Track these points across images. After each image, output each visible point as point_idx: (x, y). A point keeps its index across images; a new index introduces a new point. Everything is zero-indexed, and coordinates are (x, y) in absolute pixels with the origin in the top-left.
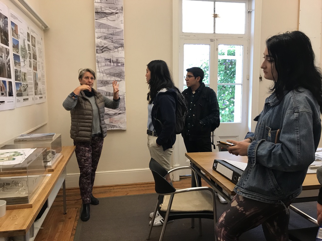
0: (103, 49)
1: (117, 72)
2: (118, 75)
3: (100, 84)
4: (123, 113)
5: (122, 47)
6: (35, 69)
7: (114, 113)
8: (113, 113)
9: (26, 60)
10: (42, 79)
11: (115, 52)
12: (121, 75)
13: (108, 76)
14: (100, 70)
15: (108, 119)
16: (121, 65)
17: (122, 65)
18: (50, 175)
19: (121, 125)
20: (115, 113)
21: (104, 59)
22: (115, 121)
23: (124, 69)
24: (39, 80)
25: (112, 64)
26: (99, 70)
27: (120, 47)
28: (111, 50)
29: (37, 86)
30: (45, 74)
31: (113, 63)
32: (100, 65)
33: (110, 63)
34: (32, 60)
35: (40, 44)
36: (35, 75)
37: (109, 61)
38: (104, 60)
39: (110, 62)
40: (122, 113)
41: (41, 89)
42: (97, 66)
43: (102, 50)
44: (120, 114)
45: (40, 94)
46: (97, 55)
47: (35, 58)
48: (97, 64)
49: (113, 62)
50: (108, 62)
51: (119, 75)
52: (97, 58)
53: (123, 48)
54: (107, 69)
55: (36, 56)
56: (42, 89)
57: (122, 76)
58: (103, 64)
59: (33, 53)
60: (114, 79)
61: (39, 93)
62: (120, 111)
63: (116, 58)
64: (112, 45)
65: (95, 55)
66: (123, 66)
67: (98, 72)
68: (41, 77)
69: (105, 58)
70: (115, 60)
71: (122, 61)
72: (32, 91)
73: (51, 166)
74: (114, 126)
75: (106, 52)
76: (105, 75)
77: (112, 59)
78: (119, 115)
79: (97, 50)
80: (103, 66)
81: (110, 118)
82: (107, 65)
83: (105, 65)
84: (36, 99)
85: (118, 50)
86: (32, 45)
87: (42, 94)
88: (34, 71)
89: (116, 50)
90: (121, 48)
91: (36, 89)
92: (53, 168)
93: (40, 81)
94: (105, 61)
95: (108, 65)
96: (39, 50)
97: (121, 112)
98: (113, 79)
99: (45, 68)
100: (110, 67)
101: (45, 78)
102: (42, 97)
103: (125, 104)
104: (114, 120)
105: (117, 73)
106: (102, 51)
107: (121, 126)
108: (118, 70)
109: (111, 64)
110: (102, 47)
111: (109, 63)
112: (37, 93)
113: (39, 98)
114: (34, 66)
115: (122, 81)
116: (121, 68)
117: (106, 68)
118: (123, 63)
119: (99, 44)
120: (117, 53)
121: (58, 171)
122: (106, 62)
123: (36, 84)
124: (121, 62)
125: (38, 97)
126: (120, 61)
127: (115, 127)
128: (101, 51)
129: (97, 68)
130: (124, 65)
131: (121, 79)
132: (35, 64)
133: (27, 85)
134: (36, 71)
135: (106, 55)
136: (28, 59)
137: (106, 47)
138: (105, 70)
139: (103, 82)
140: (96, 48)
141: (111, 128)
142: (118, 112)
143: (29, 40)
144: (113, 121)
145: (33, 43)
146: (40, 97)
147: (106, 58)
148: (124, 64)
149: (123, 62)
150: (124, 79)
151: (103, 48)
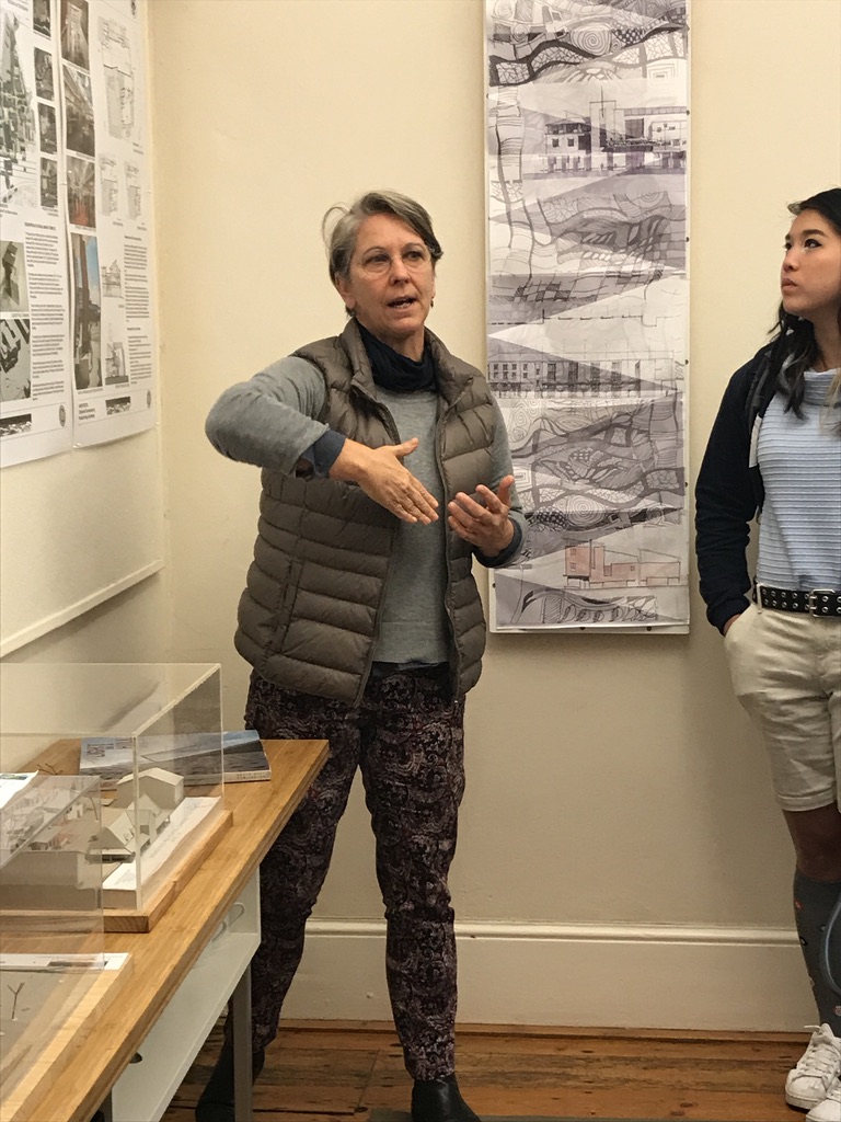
0: (535, 53)
1: (633, 213)
2: (636, 241)
3: (508, 306)
4: (666, 511)
5: (671, 30)
6: (82, 210)
7: (600, 508)
8: (590, 515)
9: (19, 156)
10: (130, 278)
11: (623, 72)
12: (659, 237)
13: (564, 243)
14: (514, 208)
15: (561, 554)
16: (665, 159)
17: (671, 163)
18: (116, 961)
19: (649, 598)
20: (607, 514)
21: (541, 123)
22: (608, 569)
23: (681, 189)
24: (109, 284)
25: (598, 157)
26: (507, 202)
27: (658, 31)
28: (594, 57)
29: (93, 330)
30: (150, 241)
31: (608, 147)
32: (511, 172)
33: (583, 154)
34: (63, 155)
35: (122, 41)
36: (82, 255)
37: (575, 136)
38: (539, 131)
39: (585, 144)
40: (655, 513)
41: (116, 346)
42: (492, 175)
43: (528, 60)
44: (642, 516)
45: (110, 381)
46: (495, 95)
47: (82, 139)
48: (491, 161)
49: (603, 143)
50: (571, 143)
51: (644, 234)
52: (492, 121)
53: (677, 35)
54: (559, 198)
55: (91, 125)
56: (126, 347)
57: (663, 246)
58: (536, 161)
59: (69, 110)
60: (611, 263)
61: (104, 375)
62: (641, 497)
63: (628, 112)
64: (602, 20)
65: (482, 97)
66: (678, 169)
67: (498, 219)
68: (121, 265)
69: (546, 117)
70: (622, 130)
71: (672, 135)
72: (58, 367)
73: (133, 892)
74: (597, 606)
75: (561, 71)
76: (543, 237)
77: (595, 124)
78: (639, 526)
79: (495, 60)
80: (537, 176)
81: (571, 544)
82: (564, 169)
83: (546, 166)
84: (86, 413)
85: (643, 55)
86: (66, 55)
87: (125, 379)
88: (72, 228)
89: (630, 56)
90: (663, 38)
91: (86, 349)
92: (145, 907)
93: (114, 290)
94: (550, 139)
95: (570, 166)
96: (110, 81)
97: (647, 504)
98: (603, 262)
99: (148, 204)
100: (582, 182)
101: (152, 270)
102: (126, 400)
103: (679, 444)
104: (598, 562)
105: (631, 225)
106: (530, 68)
107: (648, 607)
108: (635, 200)
109: (588, 160)
110: (532, 36)
111: (575, 152)
112: (93, 377)
113: (101, 409)
114: (72, 199)
115: (661, 281)
116: (663, 181)
117: (555, 186)
118: (677, 149)
119: (510, 21)
120: (632, 78)
121: (181, 929)
122: (556, 144)
123: (87, 316)
124: (666, 144)
125: (96, 398)
126: (656, 137)
127: (608, 615)
128: (522, 69)
129: (492, 189)
130: (687, 164)
131: (660, 265)
132: (83, 180)
133: (23, 327)
134: (91, 224)
135: (555, 96)
136: (34, 154)
137: (559, 41)
138: (551, 201)
139: (531, 293)
140: (489, 50)
141: (579, 618)
142: (629, 504)
143: (41, 26)
144: (592, 566)
145: (72, 41)
146: (110, 403)
147: (559, 115)
148: (681, 155)
149: (677, 142)
150: (679, 262)
151: (535, 44)
